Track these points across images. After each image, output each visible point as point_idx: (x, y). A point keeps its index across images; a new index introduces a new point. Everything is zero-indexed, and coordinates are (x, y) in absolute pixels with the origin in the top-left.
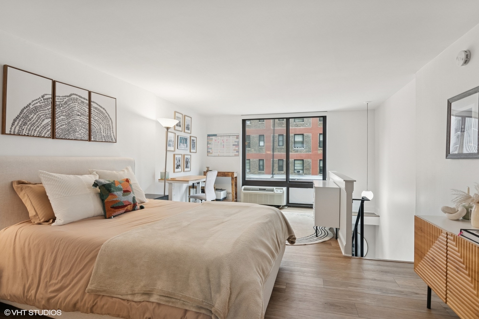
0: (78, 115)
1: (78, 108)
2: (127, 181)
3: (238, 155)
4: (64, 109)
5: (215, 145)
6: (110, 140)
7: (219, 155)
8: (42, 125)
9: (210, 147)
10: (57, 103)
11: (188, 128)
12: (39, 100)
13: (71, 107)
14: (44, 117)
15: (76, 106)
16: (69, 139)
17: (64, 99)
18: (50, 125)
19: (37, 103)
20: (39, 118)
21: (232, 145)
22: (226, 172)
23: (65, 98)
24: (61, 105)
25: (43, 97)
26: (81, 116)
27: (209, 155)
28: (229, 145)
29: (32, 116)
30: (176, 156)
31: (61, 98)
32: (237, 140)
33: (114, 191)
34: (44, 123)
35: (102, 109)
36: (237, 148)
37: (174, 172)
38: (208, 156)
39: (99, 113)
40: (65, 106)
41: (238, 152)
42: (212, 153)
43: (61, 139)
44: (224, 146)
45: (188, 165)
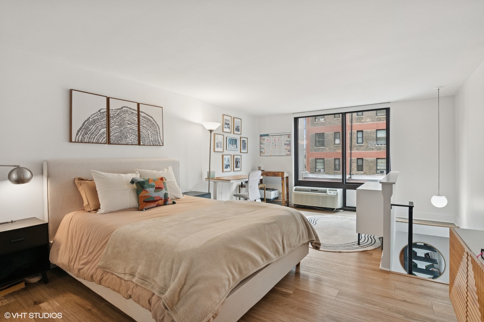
0: (129, 124)
1: (128, 118)
2: (162, 179)
3: (290, 155)
4: (117, 120)
5: (267, 145)
6: (158, 143)
7: (272, 155)
8: (99, 134)
9: (262, 147)
10: (111, 115)
11: (238, 130)
12: (97, 114)
13: (122, 118)
14: (101, 127)
15: (127, 116)
16: (121, 144)
17: (116, 111)
18: (106, 133)
19: (95, 116)
20: (97, 128)
21: (284, 144)
22: (276, 172)
23: (118, 111)
24: (114, 117)
25: (99, 111)
26: (131, 125)
27: (262, 155)
28: (280, 144)
29: (91, 127)
30: (224, 157)
31: (114, 111)
32: (289, 139)
33: (146, 188)
34: (100, 132)
35: (149, 118)
36: (289, 148)
37: (222, 171)
38: (260, 156)
39: (147, 121)
40: (117, 117)
41: (290, 151)
42: (264, 153)
43: (115, 144)
44: (275, 146)
45: (238, 165)
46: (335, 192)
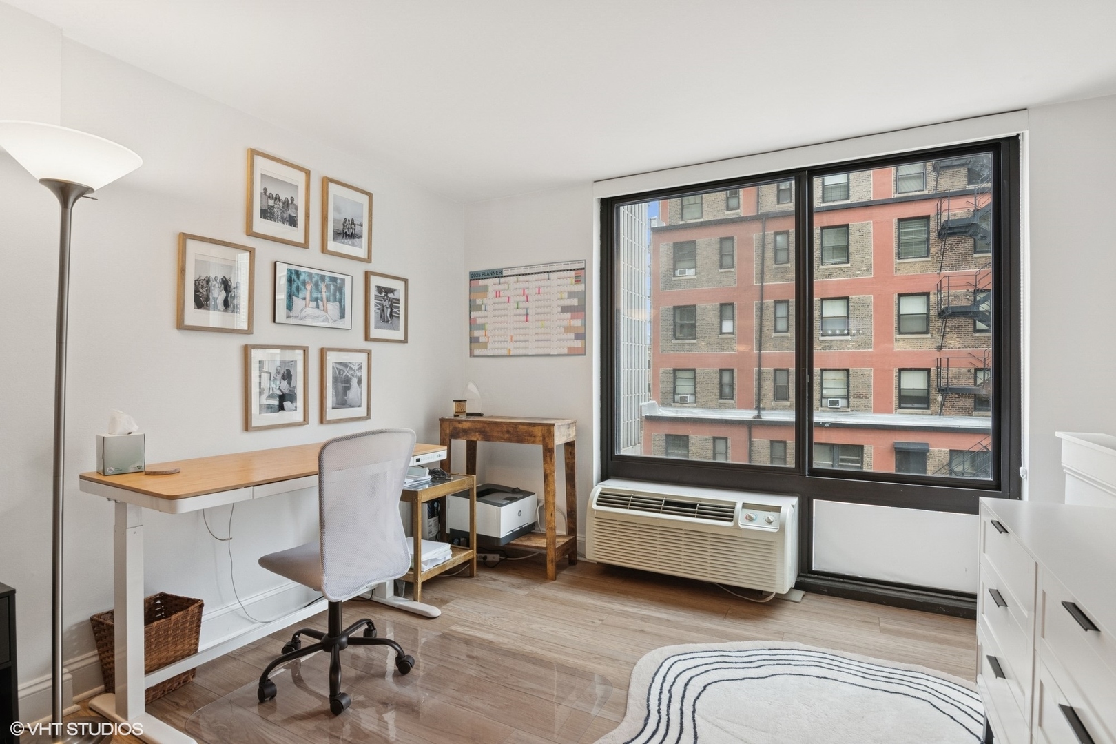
3: (582, 352)
5: (497, 313)
7: (512, 353)
9: (479, 321)
21: (560, 309)
22: (521, 424)
27: (477, 352)
28: (546, 310)
30: (256, 355)
36: (577, 323)
37: (247, 426)
38: (472, 355)
41: (581, 336)
42: (485, 346)
44: (527, 314)
45: (352, 395)
46: (772, 516)
